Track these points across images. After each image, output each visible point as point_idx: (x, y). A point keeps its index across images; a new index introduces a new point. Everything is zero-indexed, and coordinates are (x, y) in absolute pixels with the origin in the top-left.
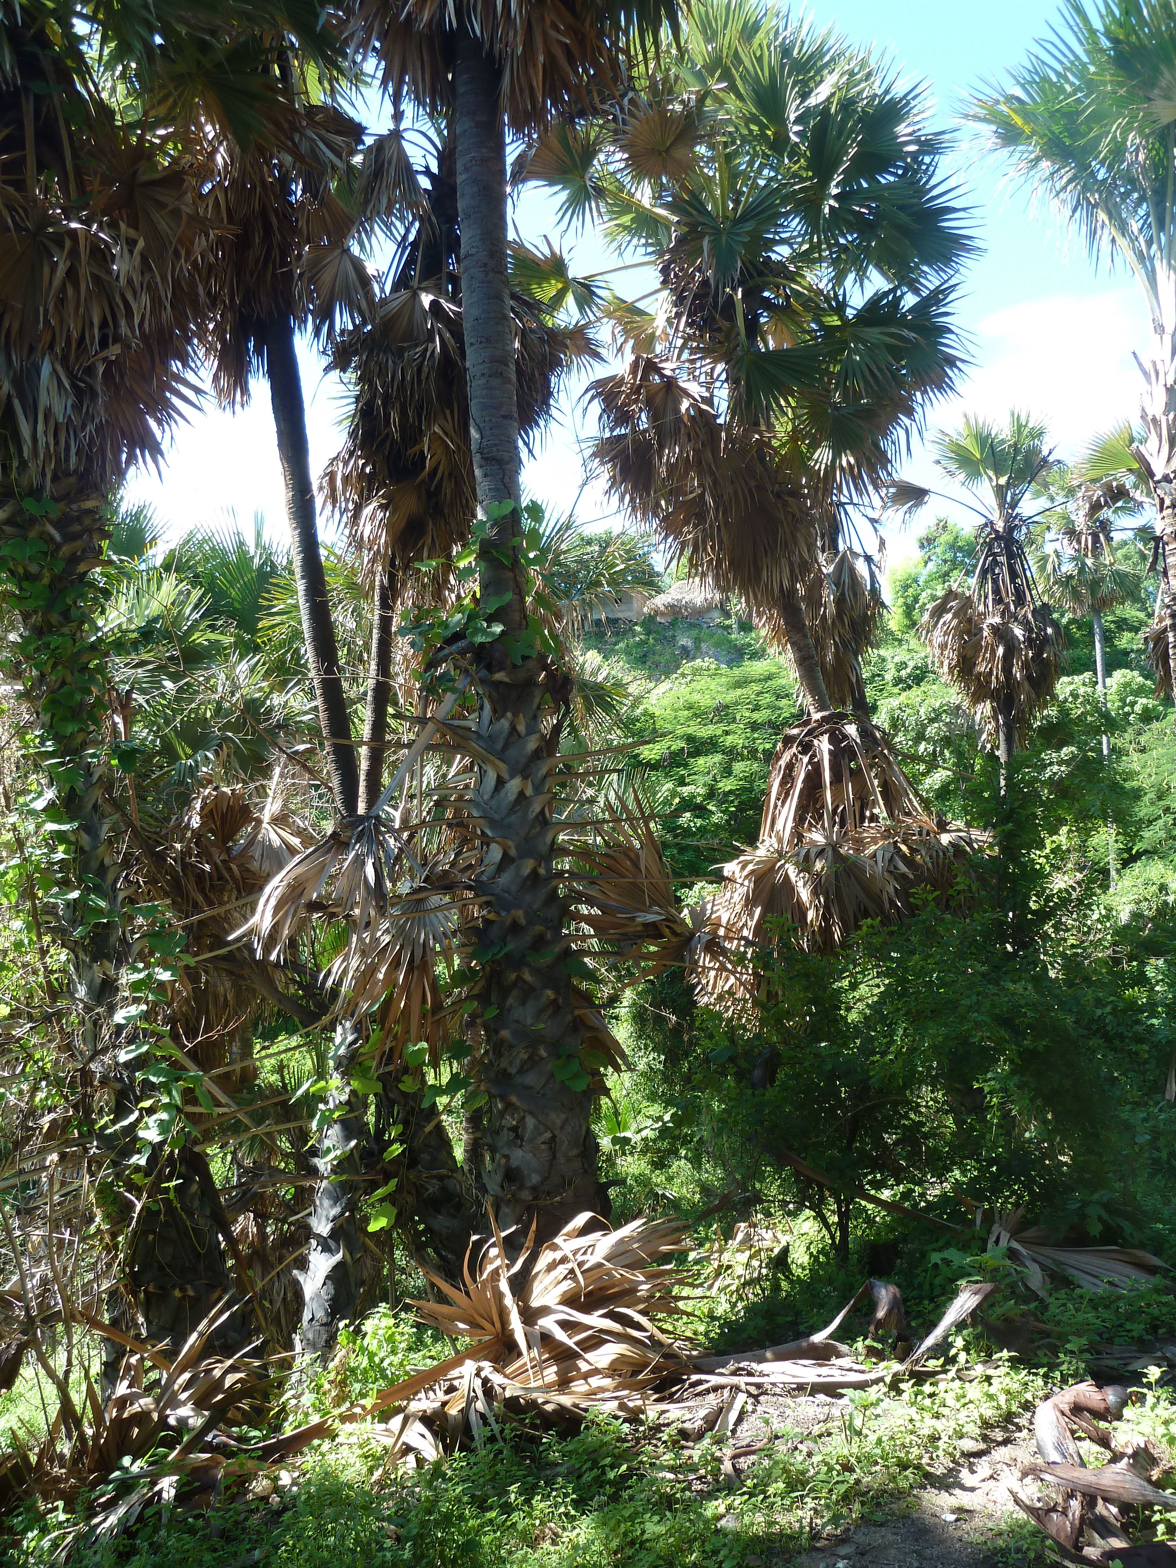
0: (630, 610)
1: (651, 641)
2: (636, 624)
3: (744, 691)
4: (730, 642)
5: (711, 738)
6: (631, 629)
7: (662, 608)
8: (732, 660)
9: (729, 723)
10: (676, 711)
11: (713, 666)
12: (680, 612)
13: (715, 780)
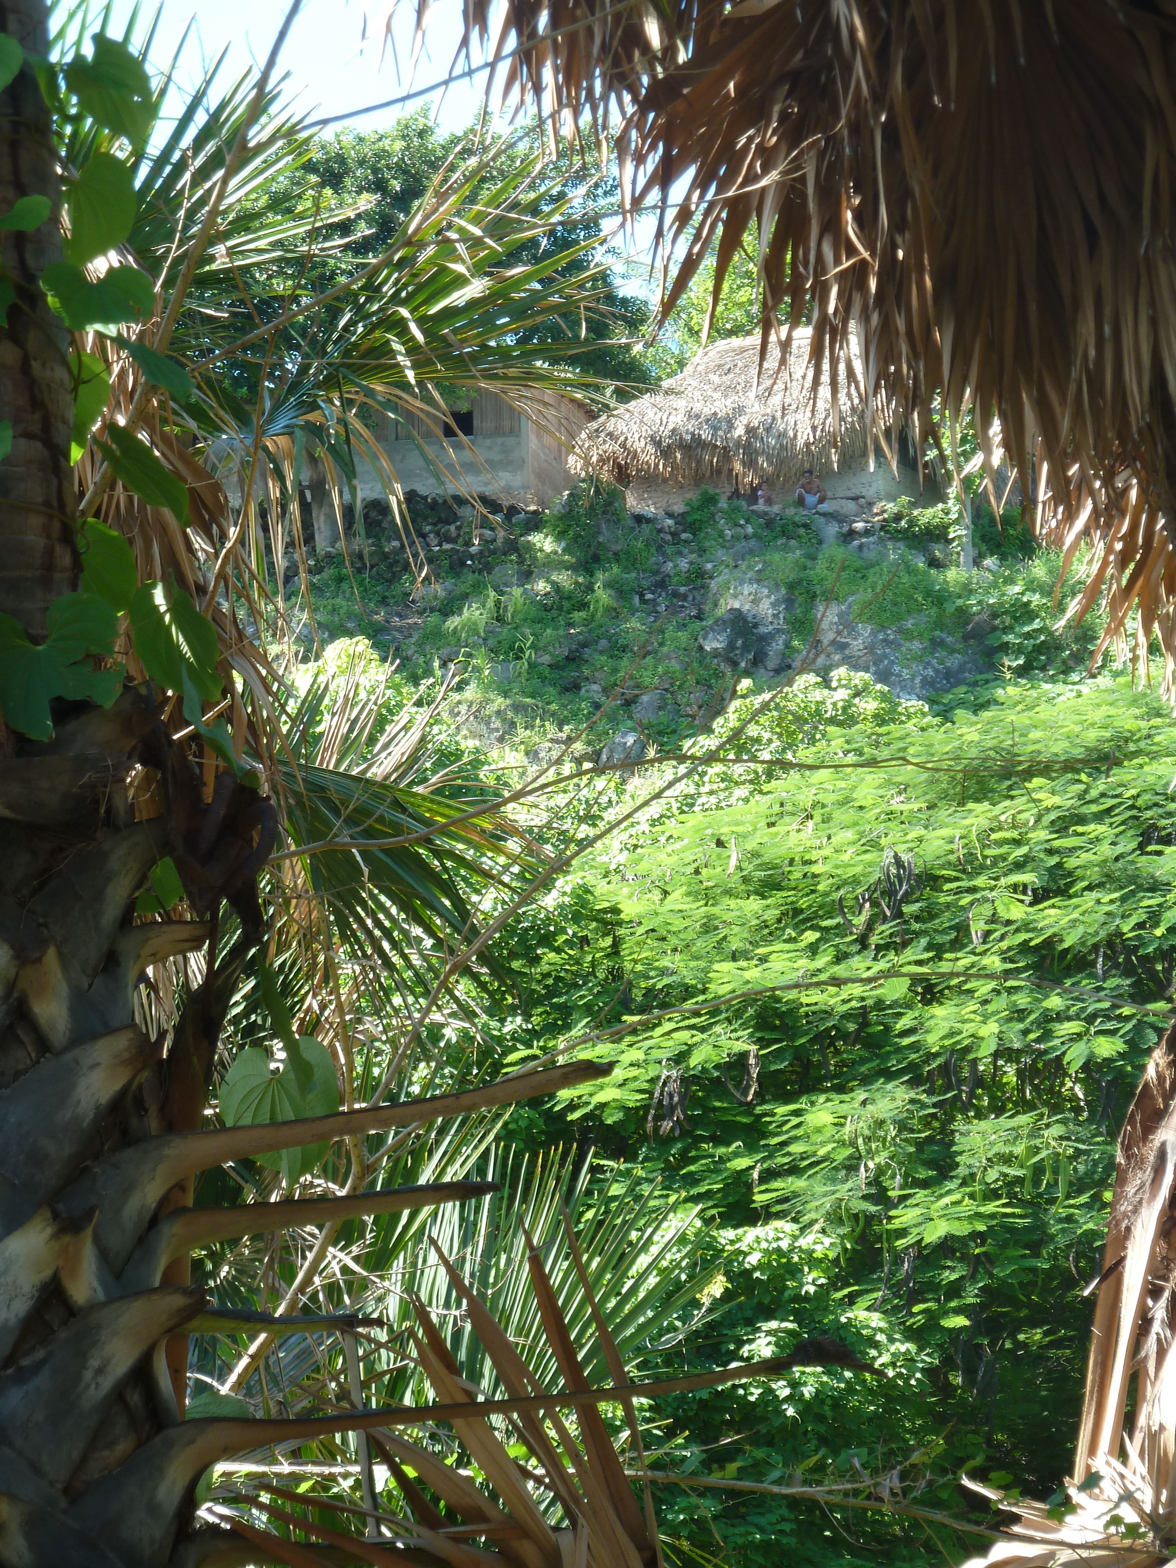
0: (509, 463)
1: (602, 596)
2: (535, 523)
3: (1005, 811)
4: (939, 598)
5: (862, 1015)
6: (512, 546)
7: (648, 455)
8: (951, 678)
9: (938, 951)
10: (708, 897)
11: (869, 706)
12: (724, 471)
13: (879, 1196)
